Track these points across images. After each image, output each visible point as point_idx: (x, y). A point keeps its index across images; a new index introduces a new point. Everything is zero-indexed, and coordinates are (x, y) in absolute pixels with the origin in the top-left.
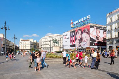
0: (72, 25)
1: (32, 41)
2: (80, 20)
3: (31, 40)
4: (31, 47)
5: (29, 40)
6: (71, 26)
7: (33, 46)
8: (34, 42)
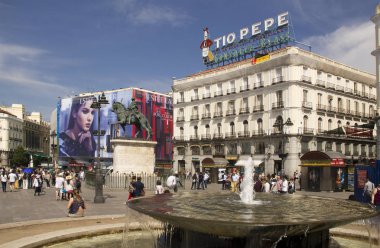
0: (206, 52)
1: (19, 115)
2: (243, 33)
3: (17, 110)
4: (10, 139)
5: (5, 109)
6: (204, 55)
7: (21, 136)
8: (30, 118)
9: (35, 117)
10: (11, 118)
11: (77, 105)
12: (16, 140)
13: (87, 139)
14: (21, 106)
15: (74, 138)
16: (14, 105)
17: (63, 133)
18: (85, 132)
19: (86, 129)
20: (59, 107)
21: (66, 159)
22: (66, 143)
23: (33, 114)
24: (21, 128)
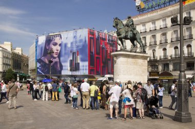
0: (138, 2)
1: (9, 49)
6: (137, 4)
8: (15, 51)
9: (18, 51)
10: (4, 50)
11: (49, 41)
12: (7, 65)
13: (56, 63)
14: (10, 43)
15: (47, 62)
16: (5, 43)
17: (40, 59)
18: (55, 58)
19: (55, 56)
20: (37, 42)
21: (42, 76)
22: (42, 66)
23: (17, 49)
24: (10, 57)
